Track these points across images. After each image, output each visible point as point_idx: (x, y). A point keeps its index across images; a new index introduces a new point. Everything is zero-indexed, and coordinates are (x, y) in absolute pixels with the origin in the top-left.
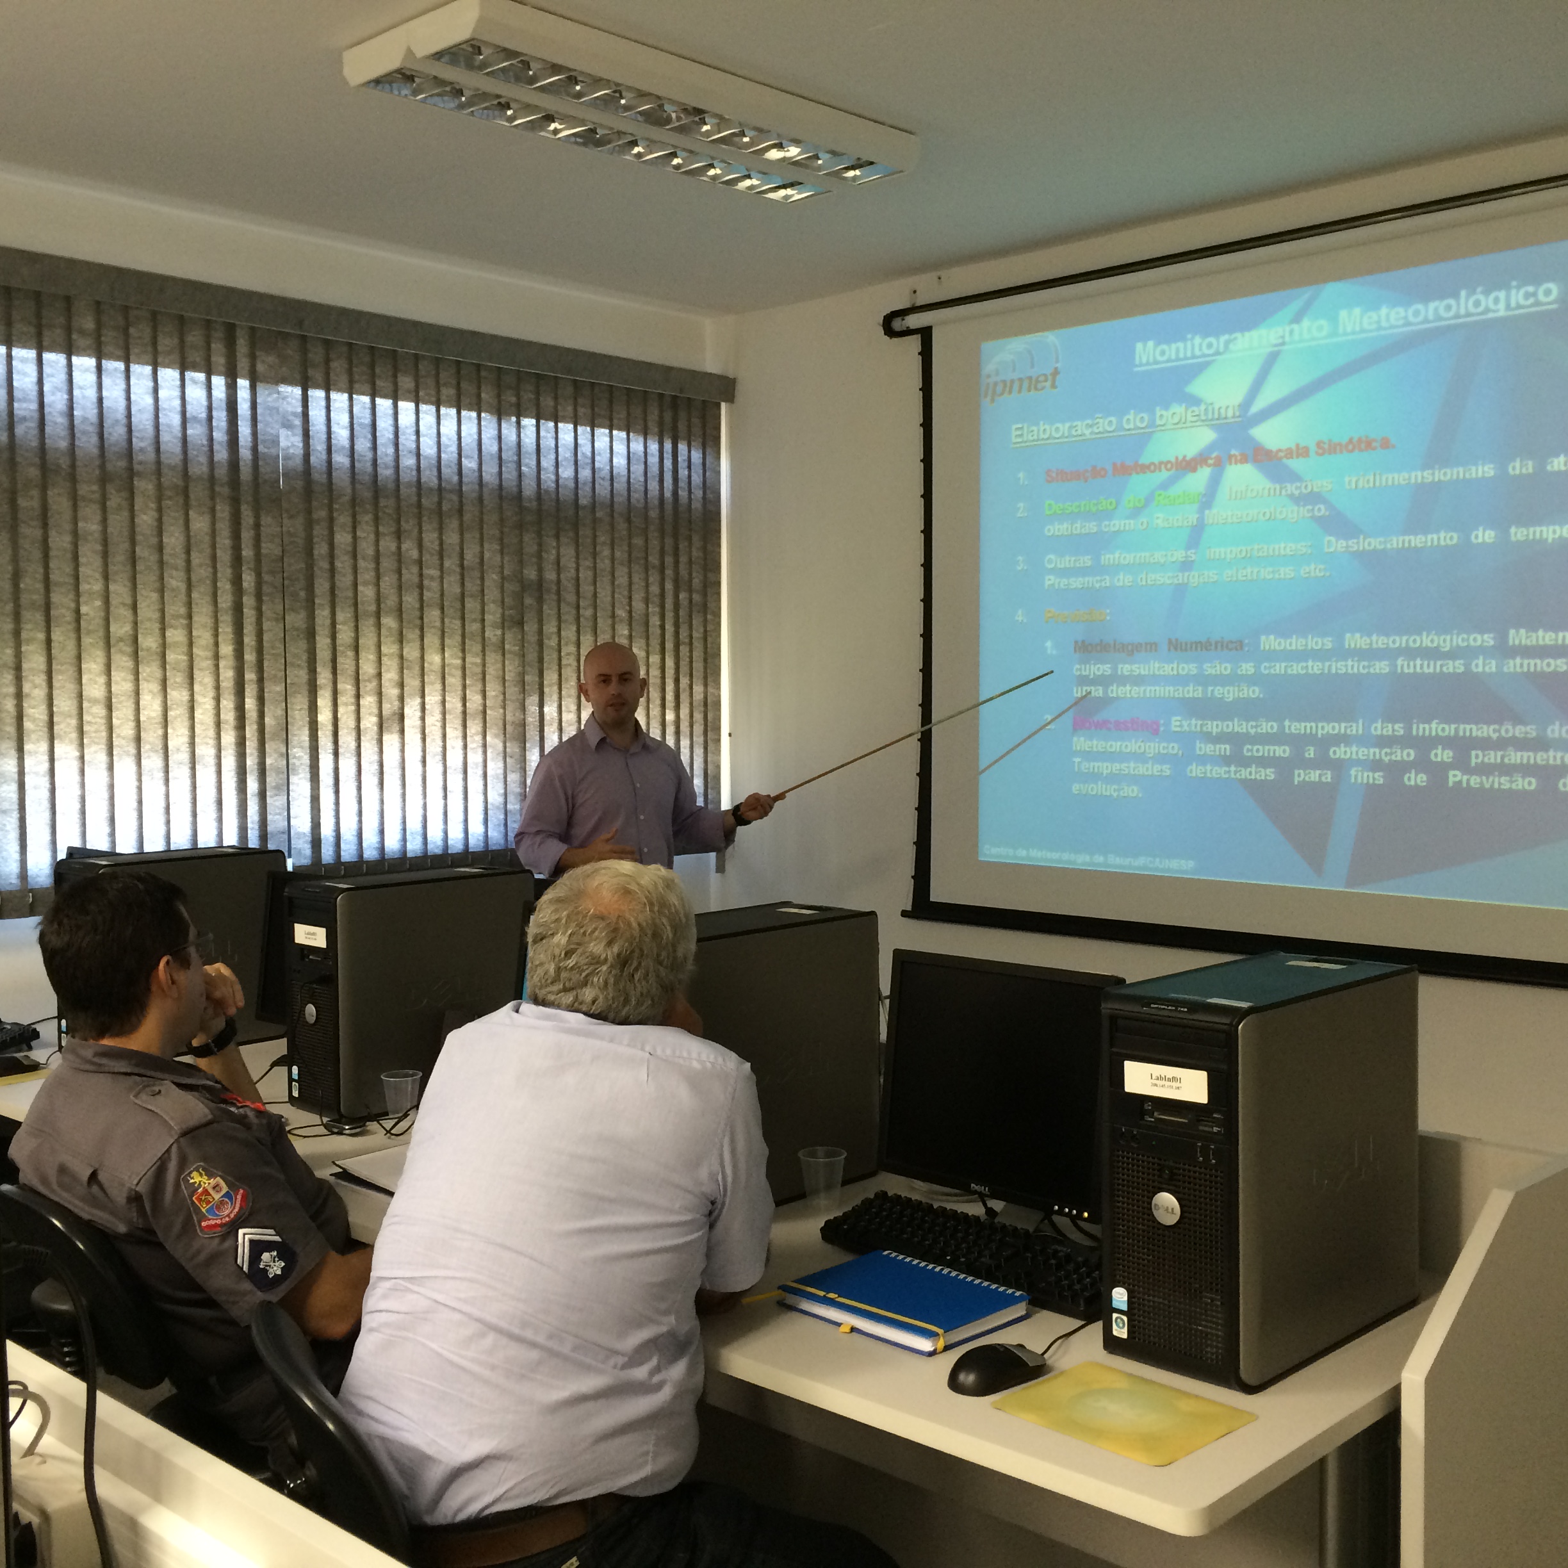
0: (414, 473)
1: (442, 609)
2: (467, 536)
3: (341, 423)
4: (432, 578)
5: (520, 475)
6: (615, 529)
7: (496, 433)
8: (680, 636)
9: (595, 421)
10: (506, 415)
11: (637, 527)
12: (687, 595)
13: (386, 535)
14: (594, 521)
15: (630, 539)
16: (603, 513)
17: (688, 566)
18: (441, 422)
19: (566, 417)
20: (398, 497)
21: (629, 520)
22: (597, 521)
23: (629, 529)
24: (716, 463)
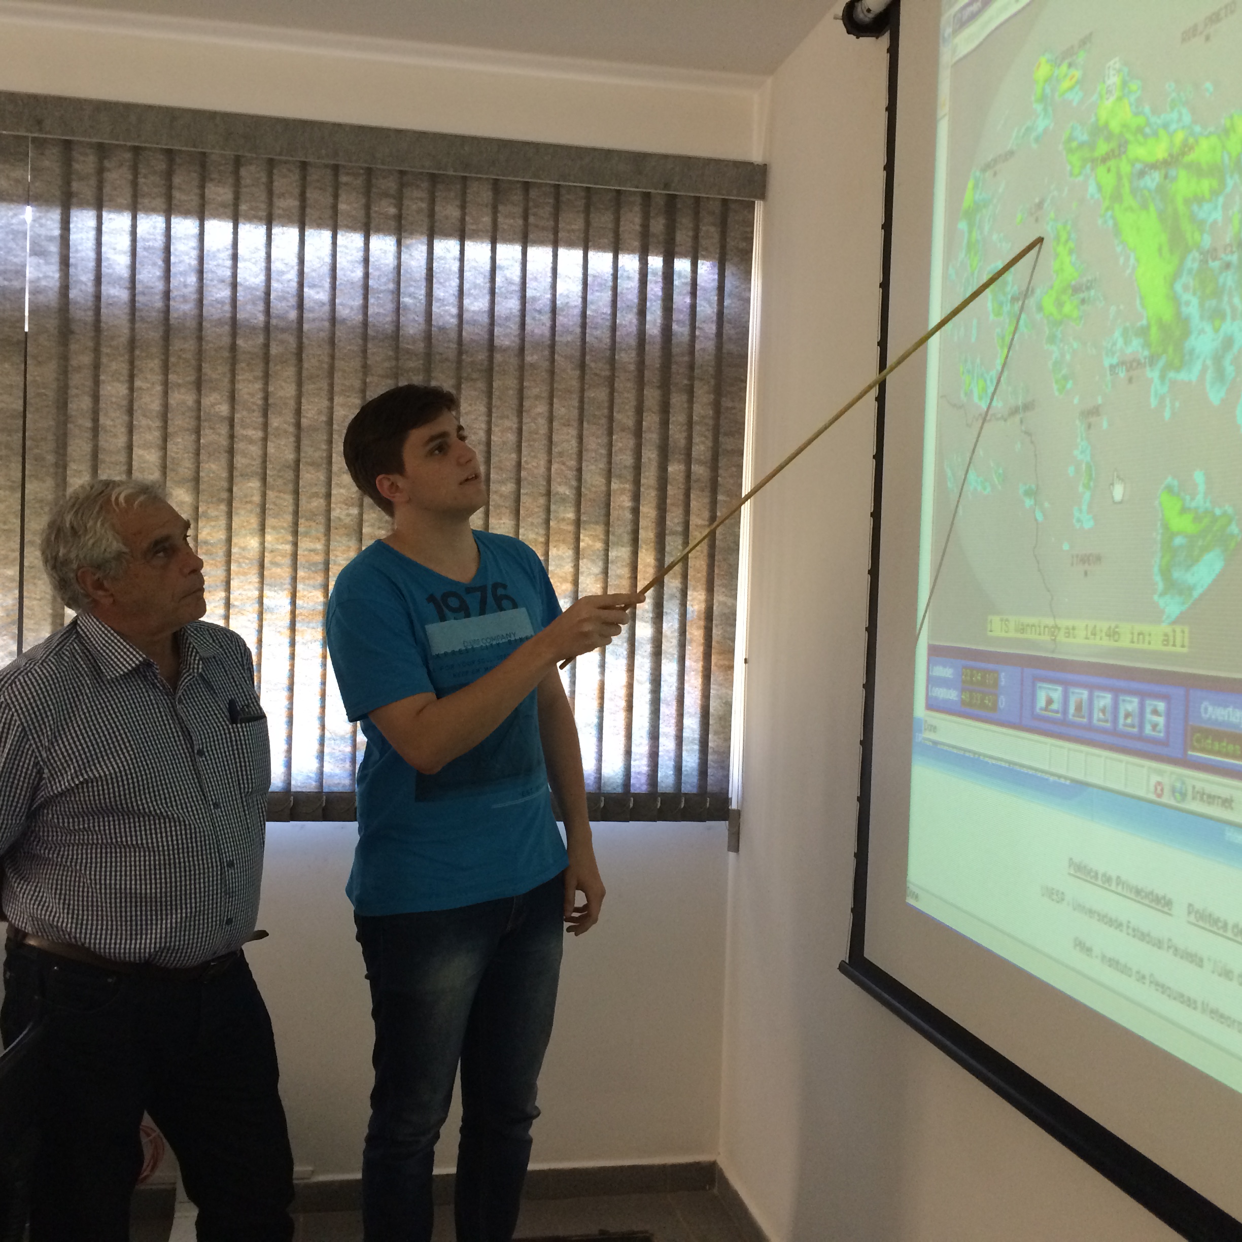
0: (228, 308)
1: (264, 480)
2: (308, 387)
3: (119, 247)
4: (251, 441)
5: (398, 308)
6: (557, 378)
7: (361, 254)
8: (668, 522)
9: (531, 236)
10: (379, 230)
11: (596, 374)
12: (682, 467)
13: (179, 385)
14: (522, 368)
15: (582, 391)
16: (535, 357)
17: (685, 427)
18: (272, 244)
19: (480, 233)
20: (200, 338)
21: (582, 366)
22: (526, 367)
23: (582, 378)
24: (743, 286)
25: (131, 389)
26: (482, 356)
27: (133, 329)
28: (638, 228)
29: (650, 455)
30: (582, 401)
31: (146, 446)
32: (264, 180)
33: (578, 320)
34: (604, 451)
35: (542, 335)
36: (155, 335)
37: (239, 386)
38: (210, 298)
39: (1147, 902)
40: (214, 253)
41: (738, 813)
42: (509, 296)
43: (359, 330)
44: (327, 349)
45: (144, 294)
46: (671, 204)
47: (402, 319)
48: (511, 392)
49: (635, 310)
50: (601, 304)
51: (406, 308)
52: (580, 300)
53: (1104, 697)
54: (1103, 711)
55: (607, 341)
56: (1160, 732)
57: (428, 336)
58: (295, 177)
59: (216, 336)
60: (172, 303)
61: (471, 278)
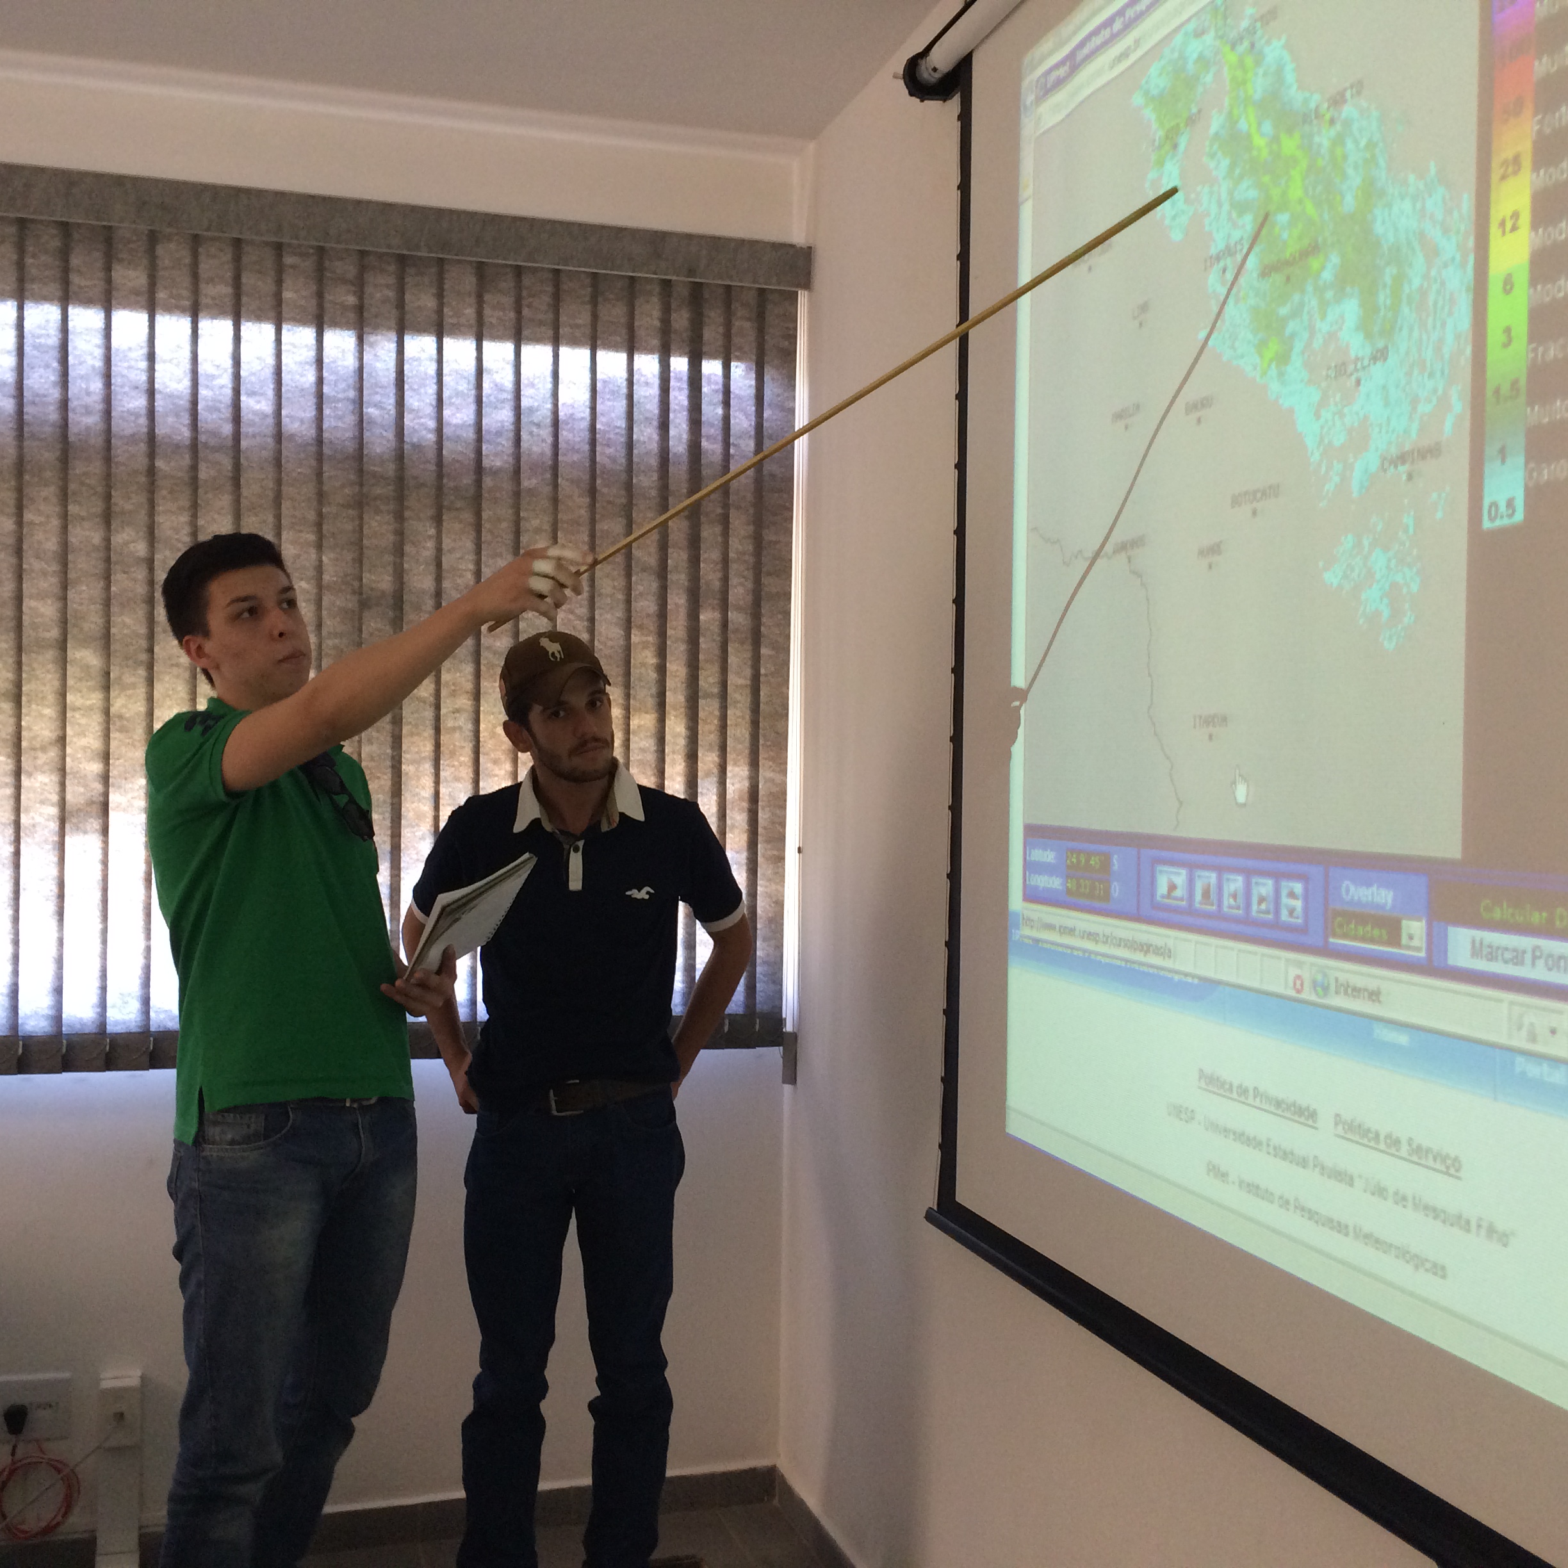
0: (143, 421)
5: (361, 420)
6: (561, 507)
7: (312, 354)
8: (701, 683)
9: (525, 333)
10: (336, 324)
11: (609, 502)
12: (717, 615)
13: (83, 519)
14: (517, 494)
15: (593, 522)
16: (534, 481)
17: (719, 566)
18: (199, 341)
19: (462, 328)
20: (108, 459)
21: (593, 492)
22: (523, 494)
23: (592, 506)
24: (786, 395)
25: (20, 523)
26: (468, 480)
27: (20, 447)
28: (657, 323)
29: (678, 600)
30: (593, 536)
31: (41, 596)
32: (187, 261)
33: (586, 435)
34: (620, 596)
35: (542, 454)
36: (49, 456)
37: (159, 519)
38: (120, 409)
39: (1288, 1115)
40: (124, 351)
41: (794, 1036)
42: (499, 406)
43: (313, 449)
44: (270, 470)
45: (34, 403)
46: (697, 295)
47: (366, 434)
48: (504, 525)
49: (655, 423)
50: (613, 415)
51: (372, 422)
52: (588, 411)
53: (1235, 880)
54: (1235, 896)
55: (624, 461)
56: (1298, 918)
57: (400, 456)
58: (227, 256)
59: (128, 456)
60: (70, 415)
61: (452, 384)
